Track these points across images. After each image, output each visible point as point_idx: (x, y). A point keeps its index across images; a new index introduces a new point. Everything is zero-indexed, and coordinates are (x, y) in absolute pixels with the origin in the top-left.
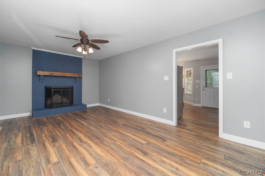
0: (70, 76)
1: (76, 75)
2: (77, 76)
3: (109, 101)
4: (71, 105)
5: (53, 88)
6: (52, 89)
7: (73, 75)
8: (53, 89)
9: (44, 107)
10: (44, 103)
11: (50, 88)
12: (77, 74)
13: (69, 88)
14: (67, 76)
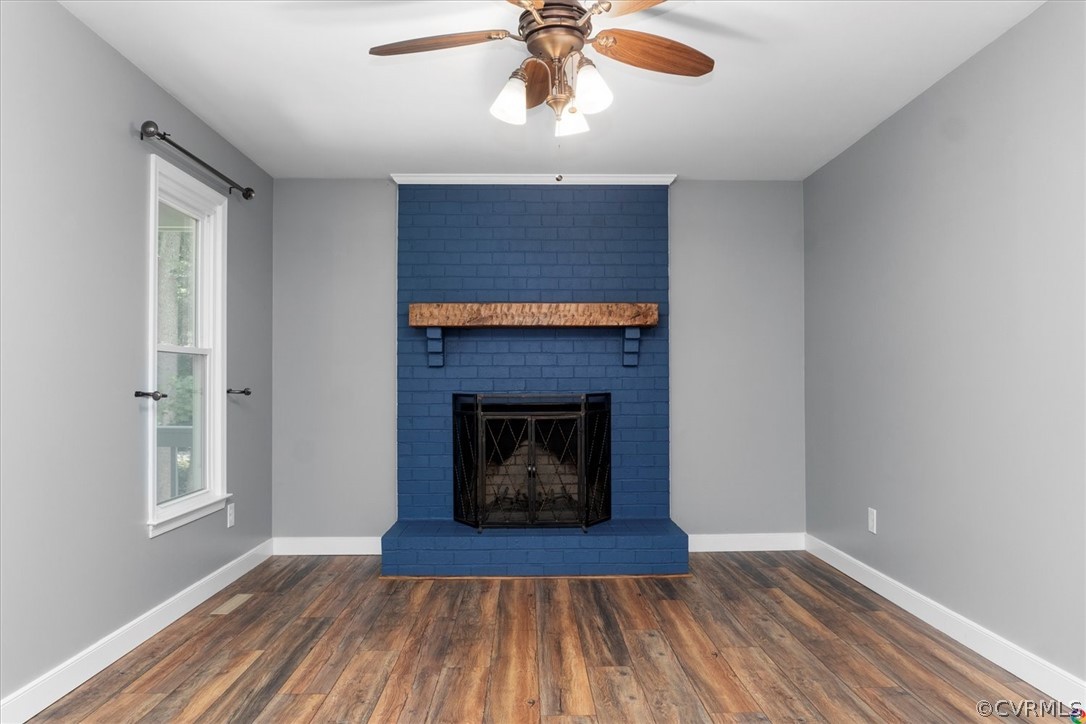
0: (581, 321)
1: (619, 315)
2: (628, 323)
3: (873, 527)
4: (587, 525)
5: (486, 402)
6: (480, 413)
7: (602, 314)
8: (487, 408)
9: (452, 518)
10: (452, 491)
11: (470, 400)
12: (625, 306)
13: (575, 407)
14: (562, 323)
